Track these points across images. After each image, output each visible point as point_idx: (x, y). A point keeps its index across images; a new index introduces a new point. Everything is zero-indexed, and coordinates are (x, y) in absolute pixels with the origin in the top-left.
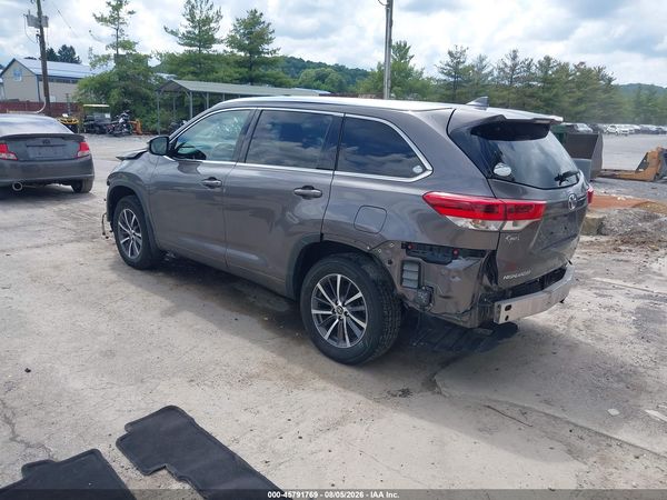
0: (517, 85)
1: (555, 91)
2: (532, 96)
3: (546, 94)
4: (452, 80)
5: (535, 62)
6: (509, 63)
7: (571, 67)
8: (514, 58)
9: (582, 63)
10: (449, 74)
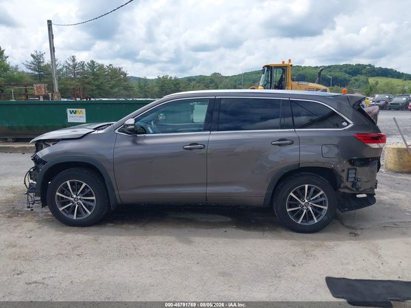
0: (79, 76)
1: (100, 80)
2: (88, 84)
3: (96, 83)
4: (37, 73)
5: (86, 63)
6: (71, 64)
7: (105, 67)
8: (74, 60)
9: (111, 65)
10: (34, 70)
